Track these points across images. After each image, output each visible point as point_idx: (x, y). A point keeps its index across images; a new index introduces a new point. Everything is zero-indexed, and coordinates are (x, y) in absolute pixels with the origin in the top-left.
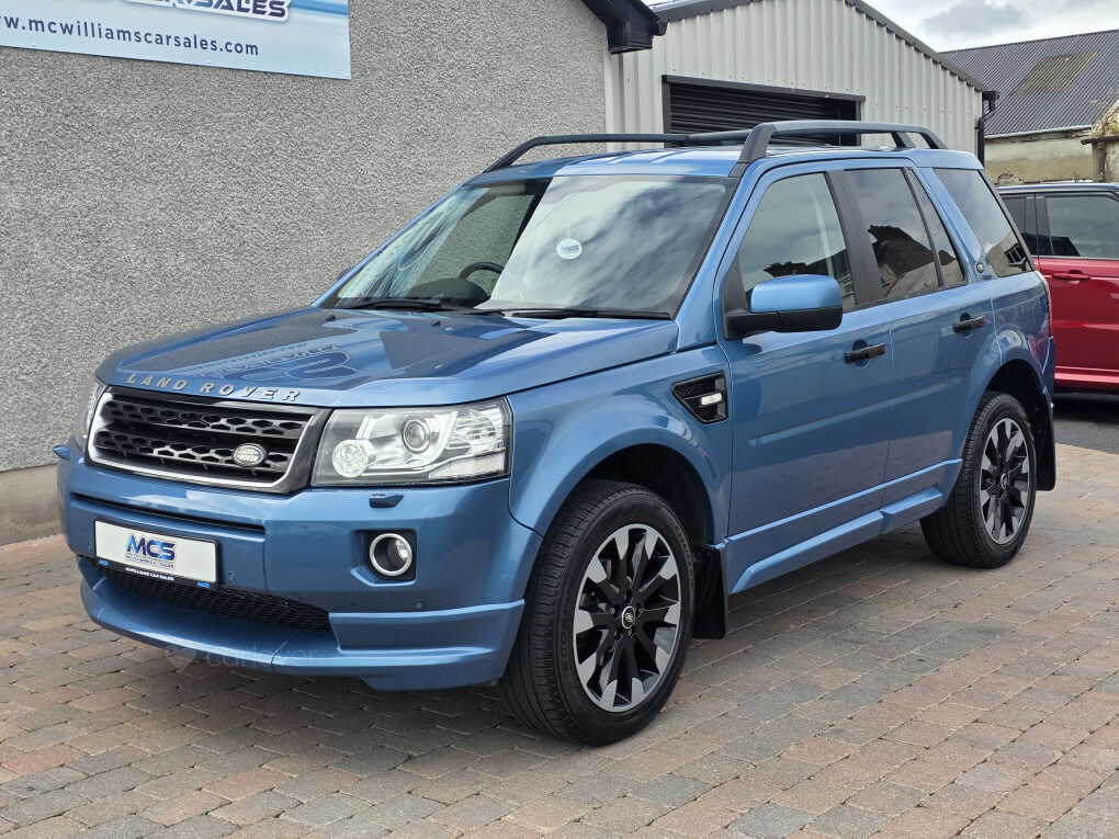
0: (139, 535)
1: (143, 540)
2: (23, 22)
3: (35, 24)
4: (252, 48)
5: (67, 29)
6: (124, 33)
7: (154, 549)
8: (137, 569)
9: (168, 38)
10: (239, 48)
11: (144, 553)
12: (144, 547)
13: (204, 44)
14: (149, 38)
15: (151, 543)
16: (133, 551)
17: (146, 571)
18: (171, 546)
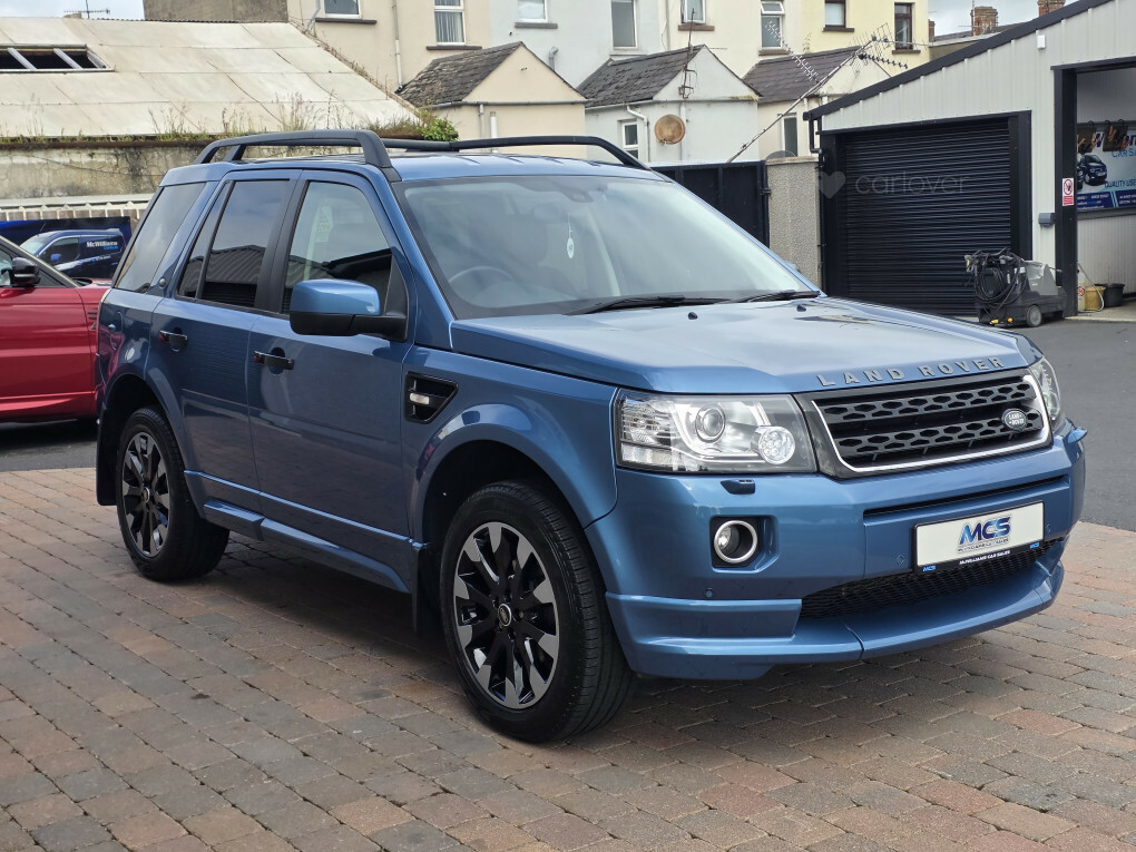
0: (973, 522)
1: (979, 526)
7: (990, 530)
8: (972, 558)
11: (980, 538)
12: (981, 532)
15: (987, 525)
16: (967, 541)
17: (982, 556)
18: (1006, 520)
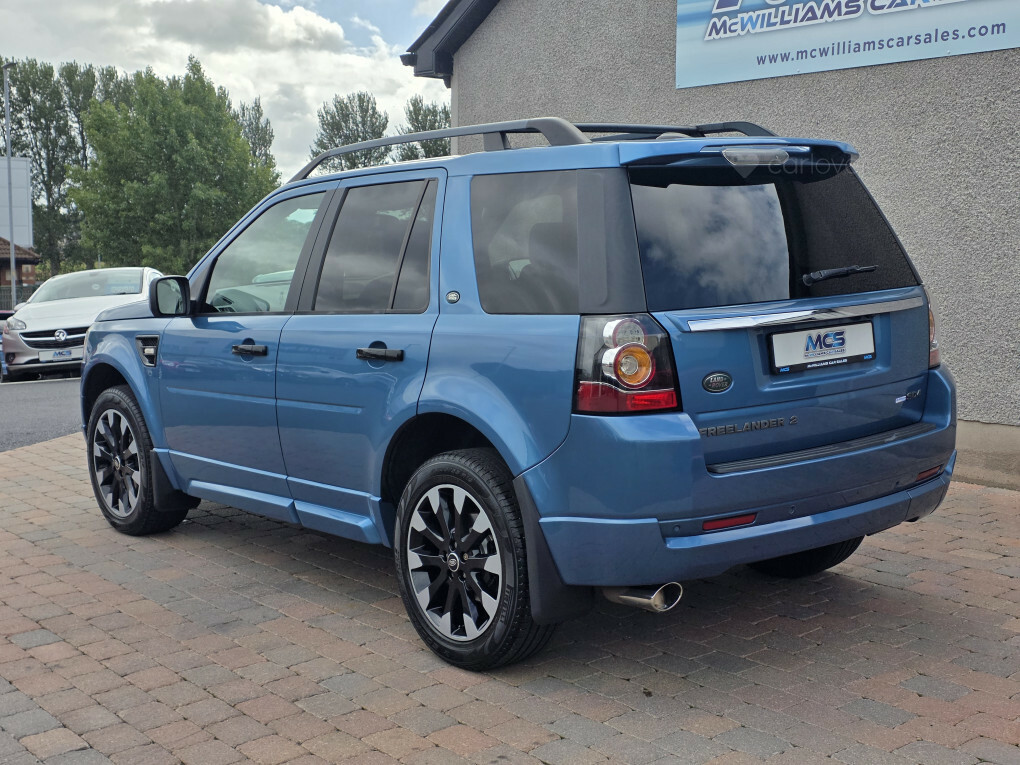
2: (793, 55)
3: (802, 54)
4: (1000, 27)
5: (824, 52)
6: (869, 44)
9: (909, 38)
10: (983, 31)
13: (945, 36)
14: (891, 43)
